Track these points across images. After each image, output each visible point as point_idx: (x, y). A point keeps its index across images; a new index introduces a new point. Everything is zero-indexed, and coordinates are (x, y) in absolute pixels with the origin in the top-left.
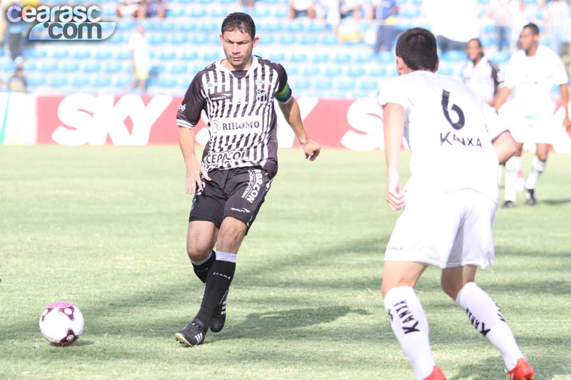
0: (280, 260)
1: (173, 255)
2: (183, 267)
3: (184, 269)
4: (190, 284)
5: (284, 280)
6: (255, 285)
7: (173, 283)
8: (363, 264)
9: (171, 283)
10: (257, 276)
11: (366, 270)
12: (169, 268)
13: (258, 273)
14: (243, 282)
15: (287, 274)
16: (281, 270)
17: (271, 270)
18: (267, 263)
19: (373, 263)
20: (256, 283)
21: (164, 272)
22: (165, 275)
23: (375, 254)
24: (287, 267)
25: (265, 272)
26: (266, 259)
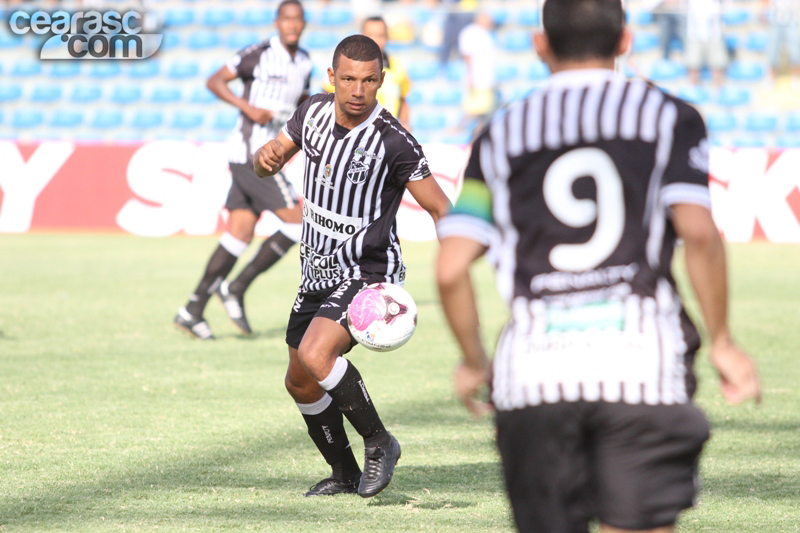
0: (267, 439)
1: (74, 432)
2: (90, 452)
3: (93, 456)
4: (103, 484)
5: (274, 475)
6: (220, 484)
7: (73, 483)
8: (417, 446)
9: (69, 482)
10: (226, 469)
11: (423, 456)
12: (65, 454)
13: (227, 463)
14: (199, 479)
15: (279, 464)
16: (267, 458)
17: (250, 457)
18: (243, 444)
19: (435, 444)
20: (223, 481)
21: (56, 463)
22: (58, 468)
23: (440, 427)
24: (280, 452)
25: (239, 461)
26: (241, 437)
